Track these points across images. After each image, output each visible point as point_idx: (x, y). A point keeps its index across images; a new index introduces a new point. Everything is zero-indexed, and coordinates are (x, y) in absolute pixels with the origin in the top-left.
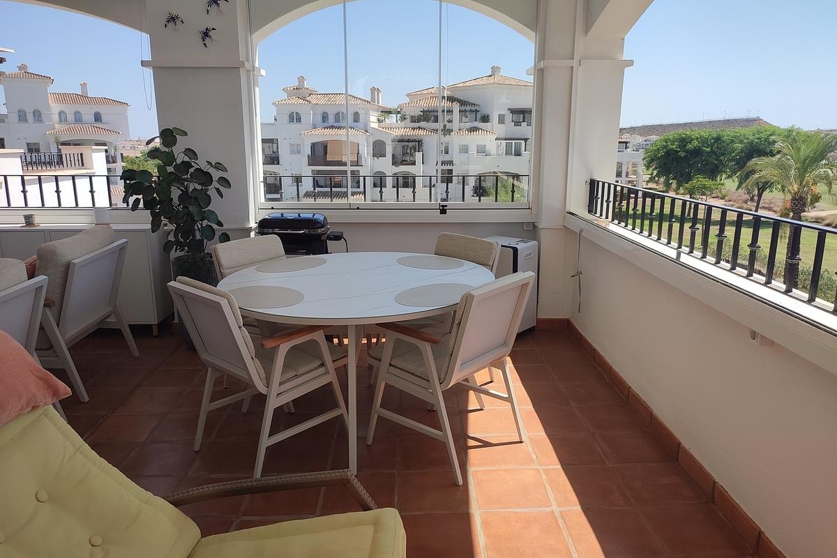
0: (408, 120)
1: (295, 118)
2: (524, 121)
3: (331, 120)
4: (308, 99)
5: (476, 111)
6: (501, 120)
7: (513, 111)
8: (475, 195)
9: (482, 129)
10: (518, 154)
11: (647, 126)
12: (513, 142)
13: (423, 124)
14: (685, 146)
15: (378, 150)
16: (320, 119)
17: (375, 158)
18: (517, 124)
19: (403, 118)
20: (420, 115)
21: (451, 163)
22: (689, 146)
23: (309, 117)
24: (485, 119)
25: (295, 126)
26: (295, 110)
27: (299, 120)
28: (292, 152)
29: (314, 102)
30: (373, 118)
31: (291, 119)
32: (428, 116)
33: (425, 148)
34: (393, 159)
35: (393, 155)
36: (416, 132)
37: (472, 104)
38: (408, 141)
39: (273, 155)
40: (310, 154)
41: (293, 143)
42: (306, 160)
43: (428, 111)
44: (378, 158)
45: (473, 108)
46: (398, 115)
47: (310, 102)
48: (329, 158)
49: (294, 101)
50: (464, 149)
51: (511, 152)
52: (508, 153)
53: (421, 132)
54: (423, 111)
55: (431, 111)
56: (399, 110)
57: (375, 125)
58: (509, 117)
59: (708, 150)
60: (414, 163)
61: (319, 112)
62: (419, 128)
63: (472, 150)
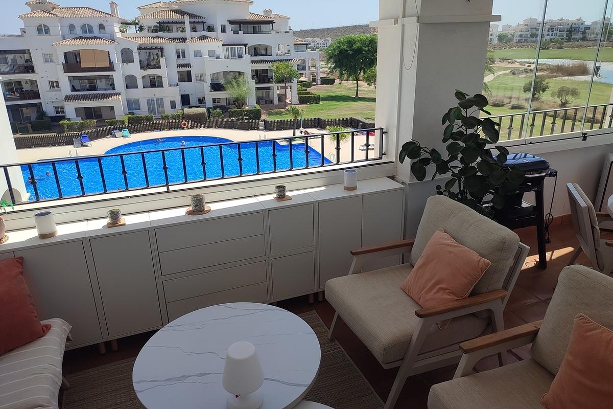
0: (146, 30)
1: (43, 30)
2: (240, 30)
3: (78, 31)
4: (52, 12)
5: (203, 23)
6: (223, 29)
7: (231, 22)
8: (213, 90)
9: (210, 38)
10: (240, 57)
11: (303, 31)
12: (236, 47)
13: (160, 34)
14: (351, 47)
15: (127, 56)
16: (67, 30)
17: (125, 64)
18: (236, 32)
19: (141, 29)
20: (156, 26)
21: (188, 65)
22: (355, 47)
23: (57, 29)
24: (210, 29)
25: (44, 37)
26: (43, 22)
27: (47, 31)
28: (46, 61)
29: (60, 15)
30: (117, 30)
31: (39, 30)
32: (162, 27)
33: (165, 53)
34: (140, 64)
35: (140, 61)
36: (156, 40)
37: (198, 17)
38: (151, 48)
39: (26, 64)
40: (64, 62)
41: (45, 53)
42: (60, 68)
43: (164, 23)
44: (127, 64)
45: (201, 20)
46: (137, 26)
47: (56, 15)
48: (83, 65)
49: (40, 14)
50: (198, 54)
51: (235, 55)
52: (233, 56)
53: (160, 41)
54: (159, 23)
55: (166, 23)
56: (137, 22)
57: (119, 35)
58: (229, 27)
59: (367, 49)
60: (159, 67)
61: (67, 24)
62: (158, 37)
63: (205, 54)
